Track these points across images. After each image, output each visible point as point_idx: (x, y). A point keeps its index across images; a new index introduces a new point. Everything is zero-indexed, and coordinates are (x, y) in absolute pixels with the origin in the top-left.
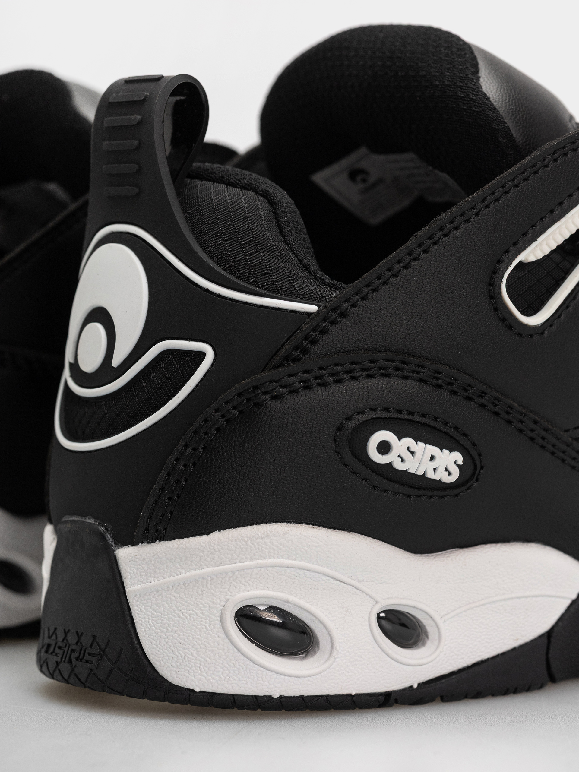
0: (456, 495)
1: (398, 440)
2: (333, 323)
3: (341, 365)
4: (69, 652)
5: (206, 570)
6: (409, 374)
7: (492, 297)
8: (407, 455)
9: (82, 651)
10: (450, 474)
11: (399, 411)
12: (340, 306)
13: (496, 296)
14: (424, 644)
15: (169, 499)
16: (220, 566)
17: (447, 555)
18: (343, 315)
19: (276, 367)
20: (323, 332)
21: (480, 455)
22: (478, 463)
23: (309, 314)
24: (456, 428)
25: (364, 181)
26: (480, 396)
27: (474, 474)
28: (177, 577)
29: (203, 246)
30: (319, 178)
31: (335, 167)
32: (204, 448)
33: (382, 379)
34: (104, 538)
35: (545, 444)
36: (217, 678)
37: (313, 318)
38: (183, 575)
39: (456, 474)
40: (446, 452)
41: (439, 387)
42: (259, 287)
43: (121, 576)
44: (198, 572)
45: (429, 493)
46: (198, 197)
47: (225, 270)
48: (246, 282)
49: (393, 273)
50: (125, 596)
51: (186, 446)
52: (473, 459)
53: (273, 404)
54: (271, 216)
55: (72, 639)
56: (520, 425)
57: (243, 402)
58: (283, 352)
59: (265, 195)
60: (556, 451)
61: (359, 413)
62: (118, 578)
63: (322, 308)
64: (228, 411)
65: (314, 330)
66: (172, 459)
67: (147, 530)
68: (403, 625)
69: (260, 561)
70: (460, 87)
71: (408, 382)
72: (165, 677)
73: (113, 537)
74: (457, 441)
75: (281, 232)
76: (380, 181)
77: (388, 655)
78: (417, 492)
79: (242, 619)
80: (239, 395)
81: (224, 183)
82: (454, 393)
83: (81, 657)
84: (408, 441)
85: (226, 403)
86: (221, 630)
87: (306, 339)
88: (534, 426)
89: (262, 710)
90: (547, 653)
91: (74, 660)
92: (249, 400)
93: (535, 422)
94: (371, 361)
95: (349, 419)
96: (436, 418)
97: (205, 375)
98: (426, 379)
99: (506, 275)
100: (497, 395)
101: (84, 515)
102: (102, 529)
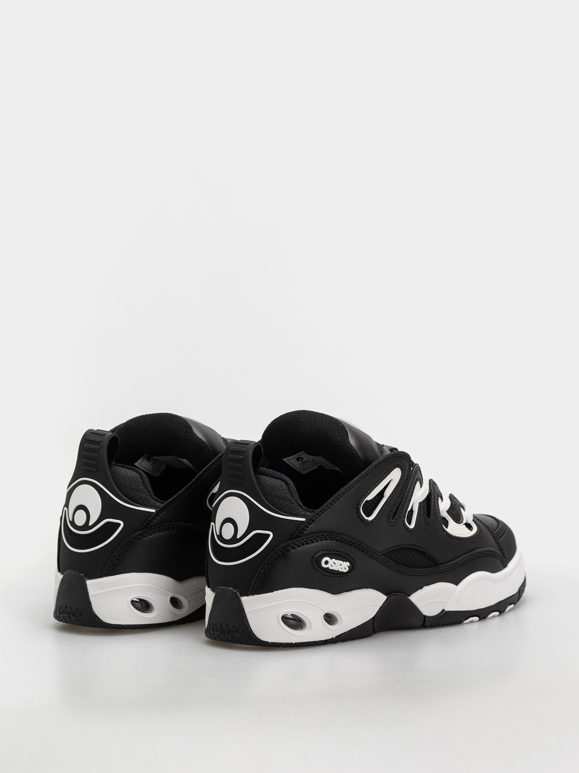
0: (347, 576)
1: (330, 560)
2: (310, 524)
3: (313, 537)
4: (224, 631)
5: (272, 604)
6: (333, 539)
7: (358, 513)
8: (333, 564)
9: (229, 631)
10: (346, 569)
11: (331, 551)
12: (313, 518)
13: (359, 512)
14: (336, 624)
15: (259, 581)
16: (277, 602)
17: (344, 594)
18: (313, 521)
19: (294, 539)
20: (307, 527)
21: (354, 562)
22: (354, 565)
23: (303, 522)
24: (347, 555)
25: (302, 461)
26: (354, 544)
27: (352, 568)
28: (263, 606)
29: (267, 499)
30: (285, 460)
31: (292, 457)
32: (271, 565)
33: (325, 541)
34: (236, 594)
35: (374, 557)
36: (276, 638)
37: (304, 523)
38: (265, 606)
39: (347, 569)
40: (345, 562)
41: (342, 542)
42: (286, 513)
43: (243, 606)
44: (270, 604)
45: (339, 576)
46: (262, 482)
47: (275, 507)
48: (282, 512)
49: (328, 507)
50: (245, 613)
51: (265, 564)
52: (352, 564)
53: (293, 551)
54: (287, 488)
55: (224, 626)
56: (366, 552)
57: (283, 550)
58: (296, 534)
59: (285, 481)
60: (377, 559)
61: (319, 552)
62: (242, 607)
63: (307, 519)
64: (278, 553)
65: (305, 527)
66: (260, 569)
67: (252, 591)
68: (329, 617)
69: (289, 600)
70: (343, 442)
71: (333, 541)
72: (259, 638)
73: (239, 594)
74: (348, 559)
75: (291, 494)
76: (308, 461)
77: (327, 628)
78: (336, 576)
79: (283, 619)
80: (282, 548)
81: (269, 476)
82: (347, 543)
83: (229, 633)
84: (334, 560)
85: (278, 551)
86: (278, 623)
87: (302, 529)
88: (370, 552)
89: (282, 647)
90: (373, 624)
91: (226, 634)
92: (285, 549)
93: (371, 551)
94: (322, 536)
95: (316, 554)
96: (341, 552)
97: (270, 542)
98: (338, 540)
99: (362, 505)
100: (359, 543)
101: (228, 587)
102: (235, 591)
